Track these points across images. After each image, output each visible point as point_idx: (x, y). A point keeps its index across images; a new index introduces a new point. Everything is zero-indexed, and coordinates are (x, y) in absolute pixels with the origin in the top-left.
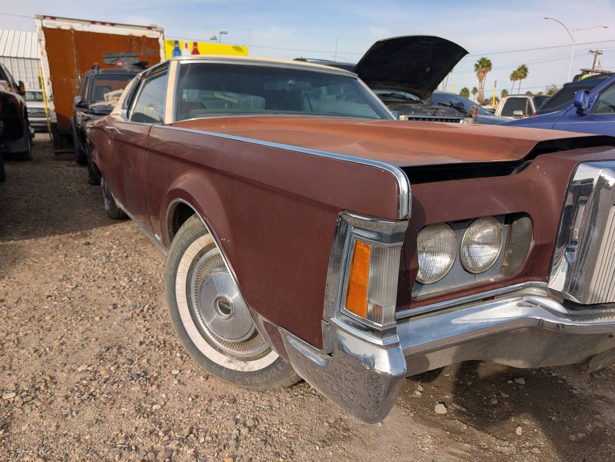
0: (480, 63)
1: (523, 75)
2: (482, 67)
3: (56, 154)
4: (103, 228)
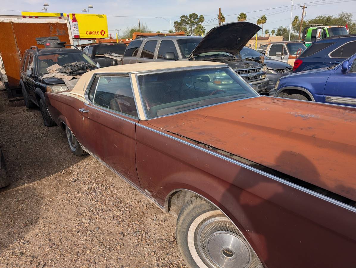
0: (240, 16)
1: (264, 21)
2: (242, 19)
3: (10, 101)
4: (76, 164)
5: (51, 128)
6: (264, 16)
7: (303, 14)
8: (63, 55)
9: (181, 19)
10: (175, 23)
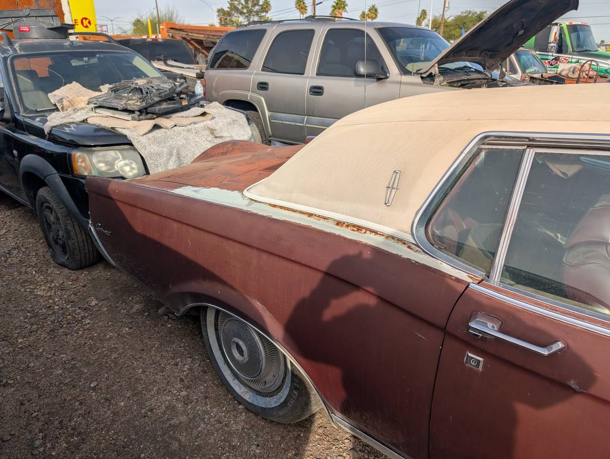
0: (337, 4)
1: (374, 16)
5: (84, 276)
6: (373, 6)
7: (444, 5)
8: (86, 59)
9: (230, 4)
10: (219, 11)
